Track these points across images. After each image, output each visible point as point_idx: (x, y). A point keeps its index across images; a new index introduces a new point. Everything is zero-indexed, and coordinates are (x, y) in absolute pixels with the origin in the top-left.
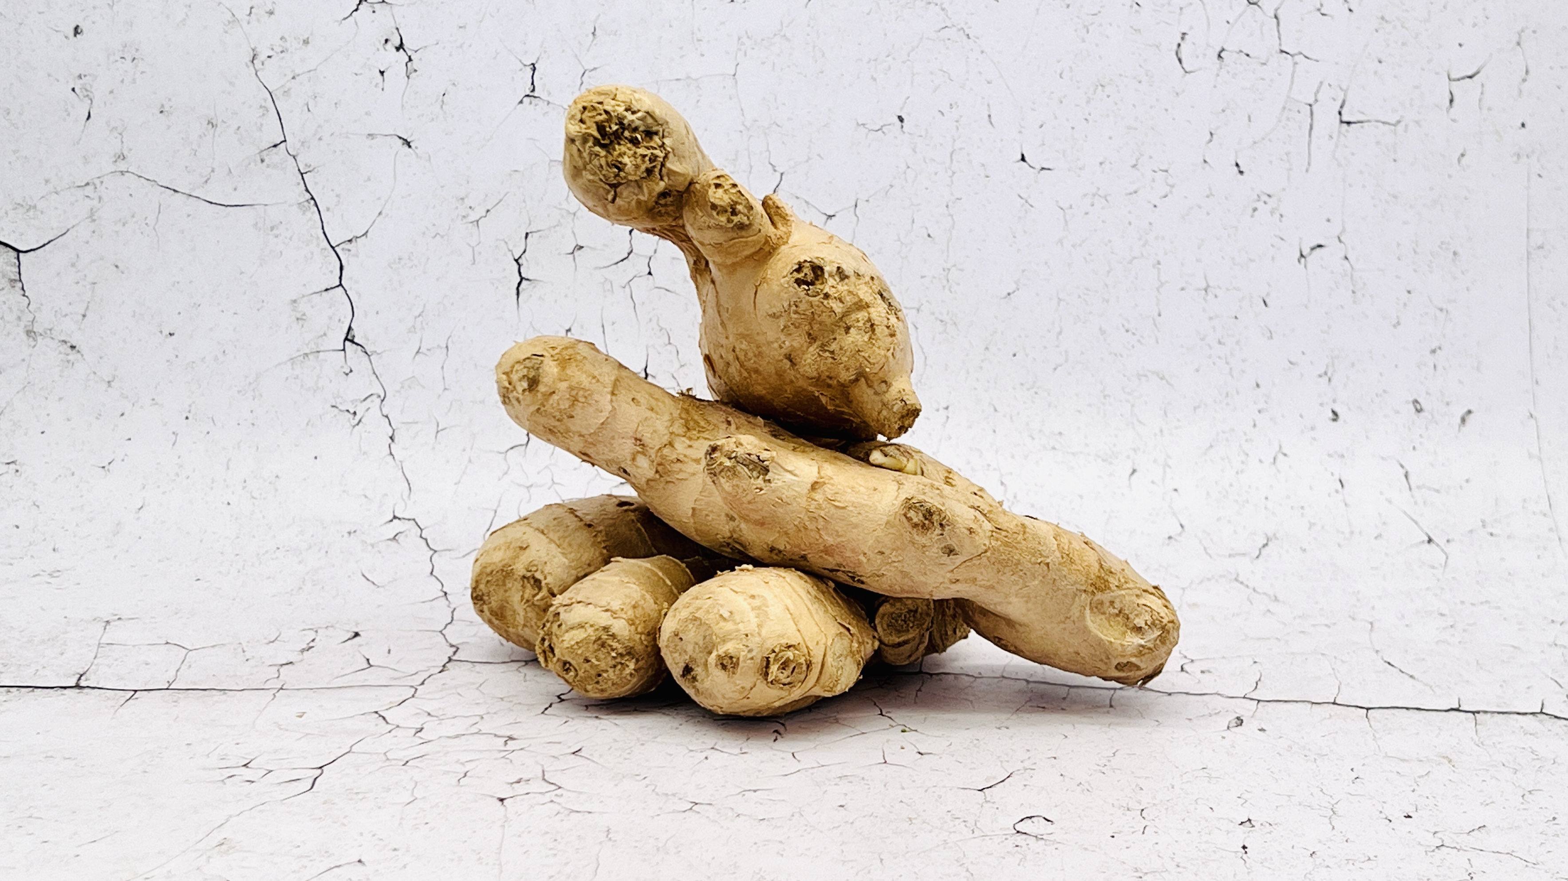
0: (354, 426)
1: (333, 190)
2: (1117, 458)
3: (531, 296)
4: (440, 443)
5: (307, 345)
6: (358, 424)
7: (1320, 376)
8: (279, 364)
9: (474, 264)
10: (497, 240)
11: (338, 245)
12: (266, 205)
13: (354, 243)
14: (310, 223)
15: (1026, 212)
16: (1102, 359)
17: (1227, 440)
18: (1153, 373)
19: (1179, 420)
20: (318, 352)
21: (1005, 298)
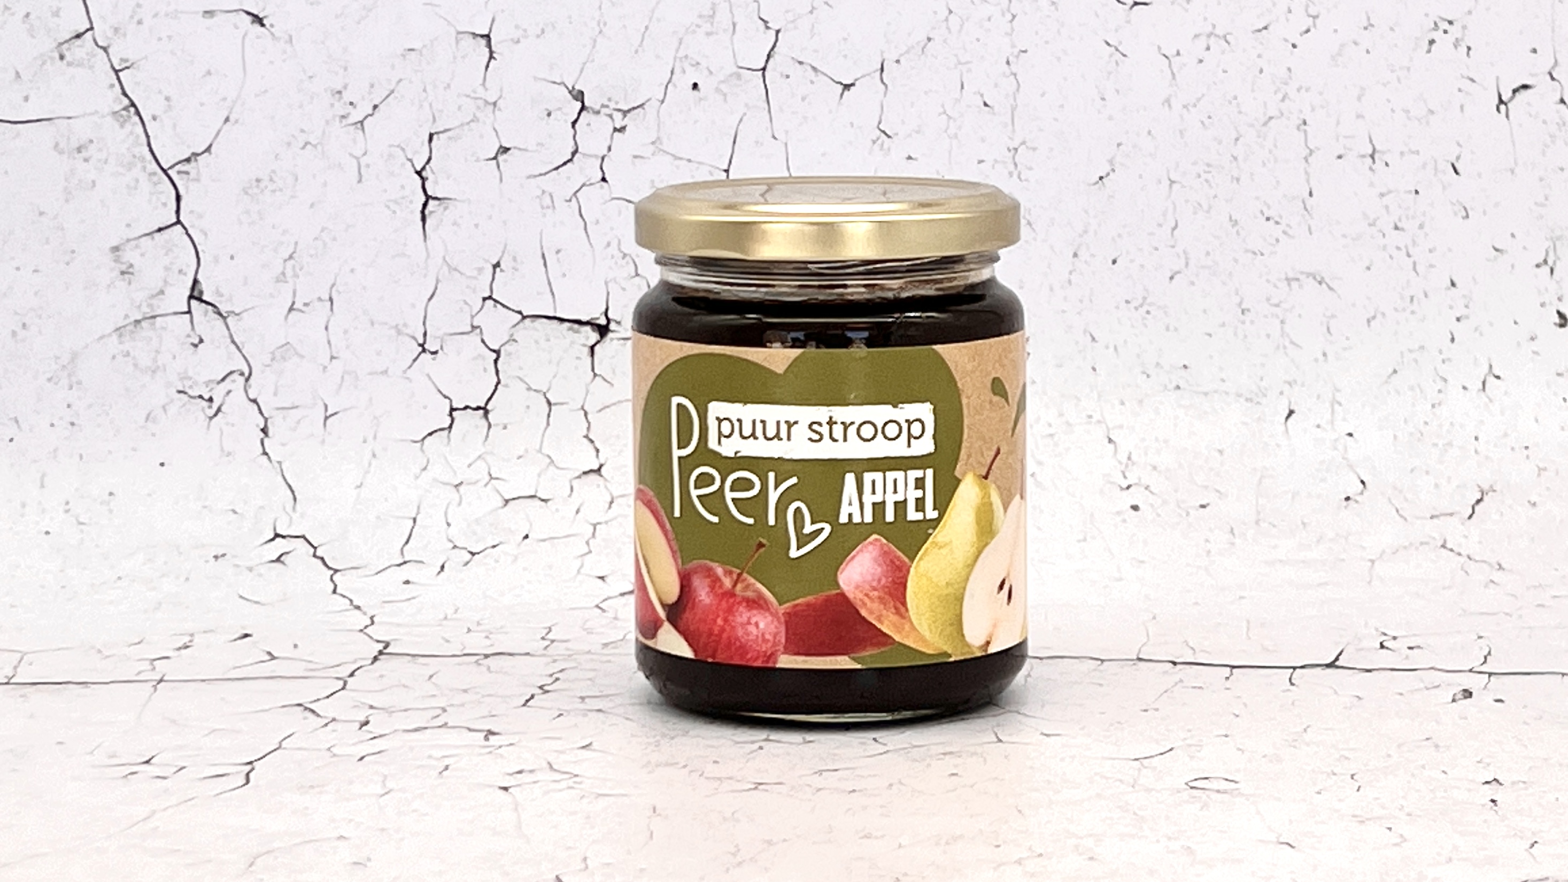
0: (211, 418)
1: (160, 92)
2: (1265, 396)
3: (442, 221)
4: (330, 434)
5: (139, 307)
6: (216, 415)
7: (1538, 266)
8: (102, 338)
9: (360, 181)
10: (391, 146)
11: (171, 168)
12: (69, 118)
13: (193, 164)
14: (132, 138)
15: (1117, 63)
16: (1236, 261)
17: (1416, 361)
18: (1308, 275)
19: (1347, 339)
20: (154, 317)
21: (1097, 183)
